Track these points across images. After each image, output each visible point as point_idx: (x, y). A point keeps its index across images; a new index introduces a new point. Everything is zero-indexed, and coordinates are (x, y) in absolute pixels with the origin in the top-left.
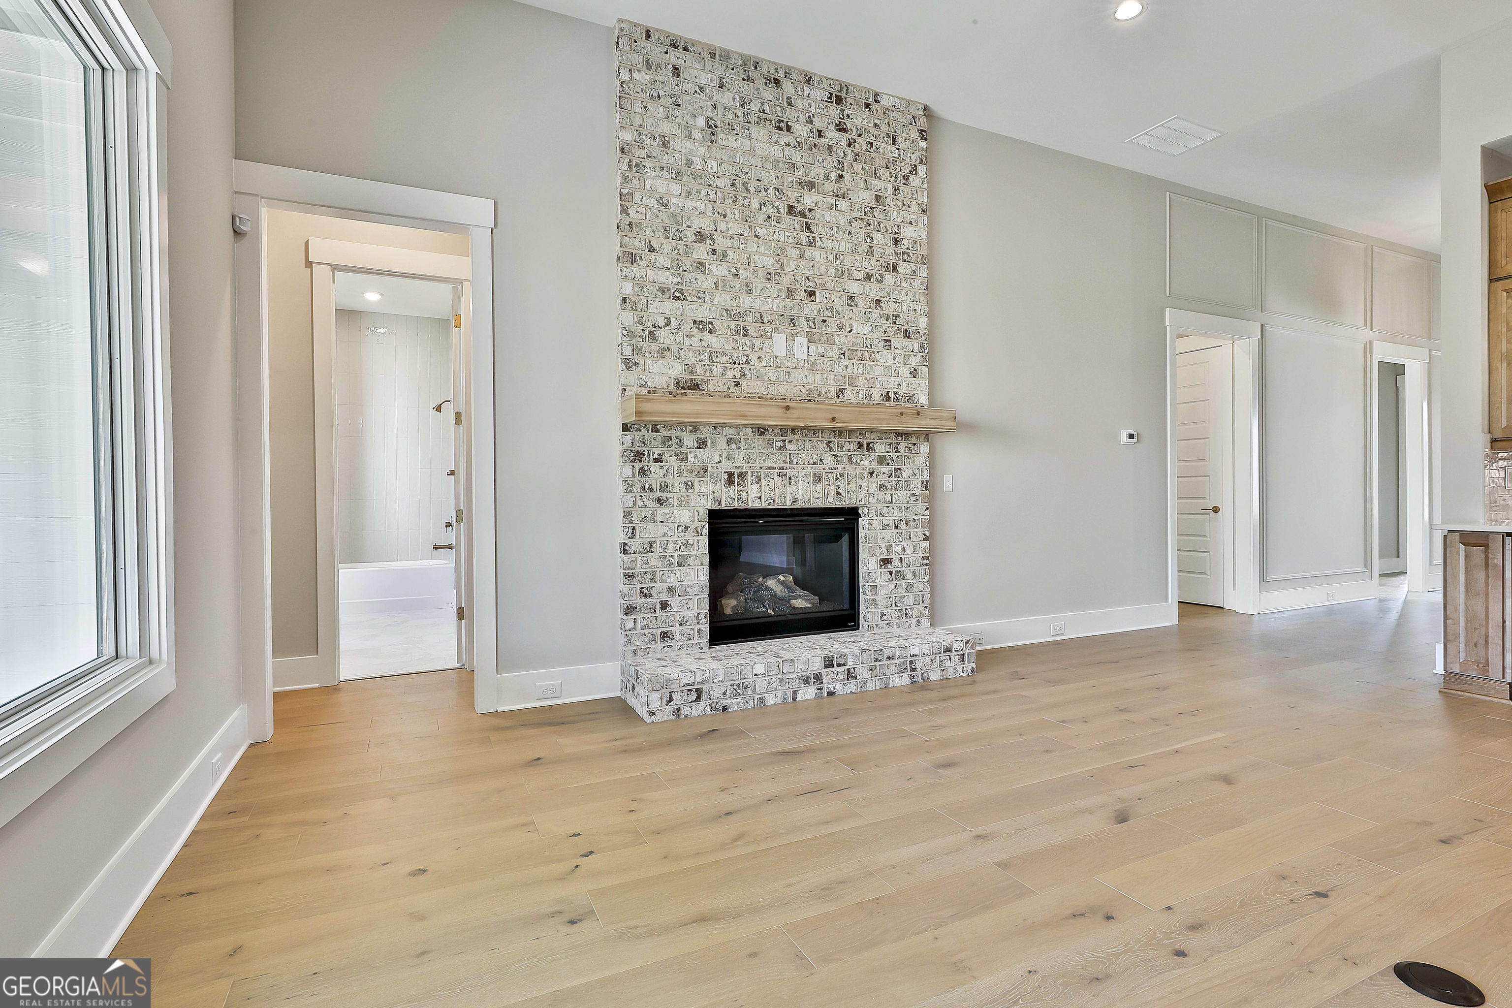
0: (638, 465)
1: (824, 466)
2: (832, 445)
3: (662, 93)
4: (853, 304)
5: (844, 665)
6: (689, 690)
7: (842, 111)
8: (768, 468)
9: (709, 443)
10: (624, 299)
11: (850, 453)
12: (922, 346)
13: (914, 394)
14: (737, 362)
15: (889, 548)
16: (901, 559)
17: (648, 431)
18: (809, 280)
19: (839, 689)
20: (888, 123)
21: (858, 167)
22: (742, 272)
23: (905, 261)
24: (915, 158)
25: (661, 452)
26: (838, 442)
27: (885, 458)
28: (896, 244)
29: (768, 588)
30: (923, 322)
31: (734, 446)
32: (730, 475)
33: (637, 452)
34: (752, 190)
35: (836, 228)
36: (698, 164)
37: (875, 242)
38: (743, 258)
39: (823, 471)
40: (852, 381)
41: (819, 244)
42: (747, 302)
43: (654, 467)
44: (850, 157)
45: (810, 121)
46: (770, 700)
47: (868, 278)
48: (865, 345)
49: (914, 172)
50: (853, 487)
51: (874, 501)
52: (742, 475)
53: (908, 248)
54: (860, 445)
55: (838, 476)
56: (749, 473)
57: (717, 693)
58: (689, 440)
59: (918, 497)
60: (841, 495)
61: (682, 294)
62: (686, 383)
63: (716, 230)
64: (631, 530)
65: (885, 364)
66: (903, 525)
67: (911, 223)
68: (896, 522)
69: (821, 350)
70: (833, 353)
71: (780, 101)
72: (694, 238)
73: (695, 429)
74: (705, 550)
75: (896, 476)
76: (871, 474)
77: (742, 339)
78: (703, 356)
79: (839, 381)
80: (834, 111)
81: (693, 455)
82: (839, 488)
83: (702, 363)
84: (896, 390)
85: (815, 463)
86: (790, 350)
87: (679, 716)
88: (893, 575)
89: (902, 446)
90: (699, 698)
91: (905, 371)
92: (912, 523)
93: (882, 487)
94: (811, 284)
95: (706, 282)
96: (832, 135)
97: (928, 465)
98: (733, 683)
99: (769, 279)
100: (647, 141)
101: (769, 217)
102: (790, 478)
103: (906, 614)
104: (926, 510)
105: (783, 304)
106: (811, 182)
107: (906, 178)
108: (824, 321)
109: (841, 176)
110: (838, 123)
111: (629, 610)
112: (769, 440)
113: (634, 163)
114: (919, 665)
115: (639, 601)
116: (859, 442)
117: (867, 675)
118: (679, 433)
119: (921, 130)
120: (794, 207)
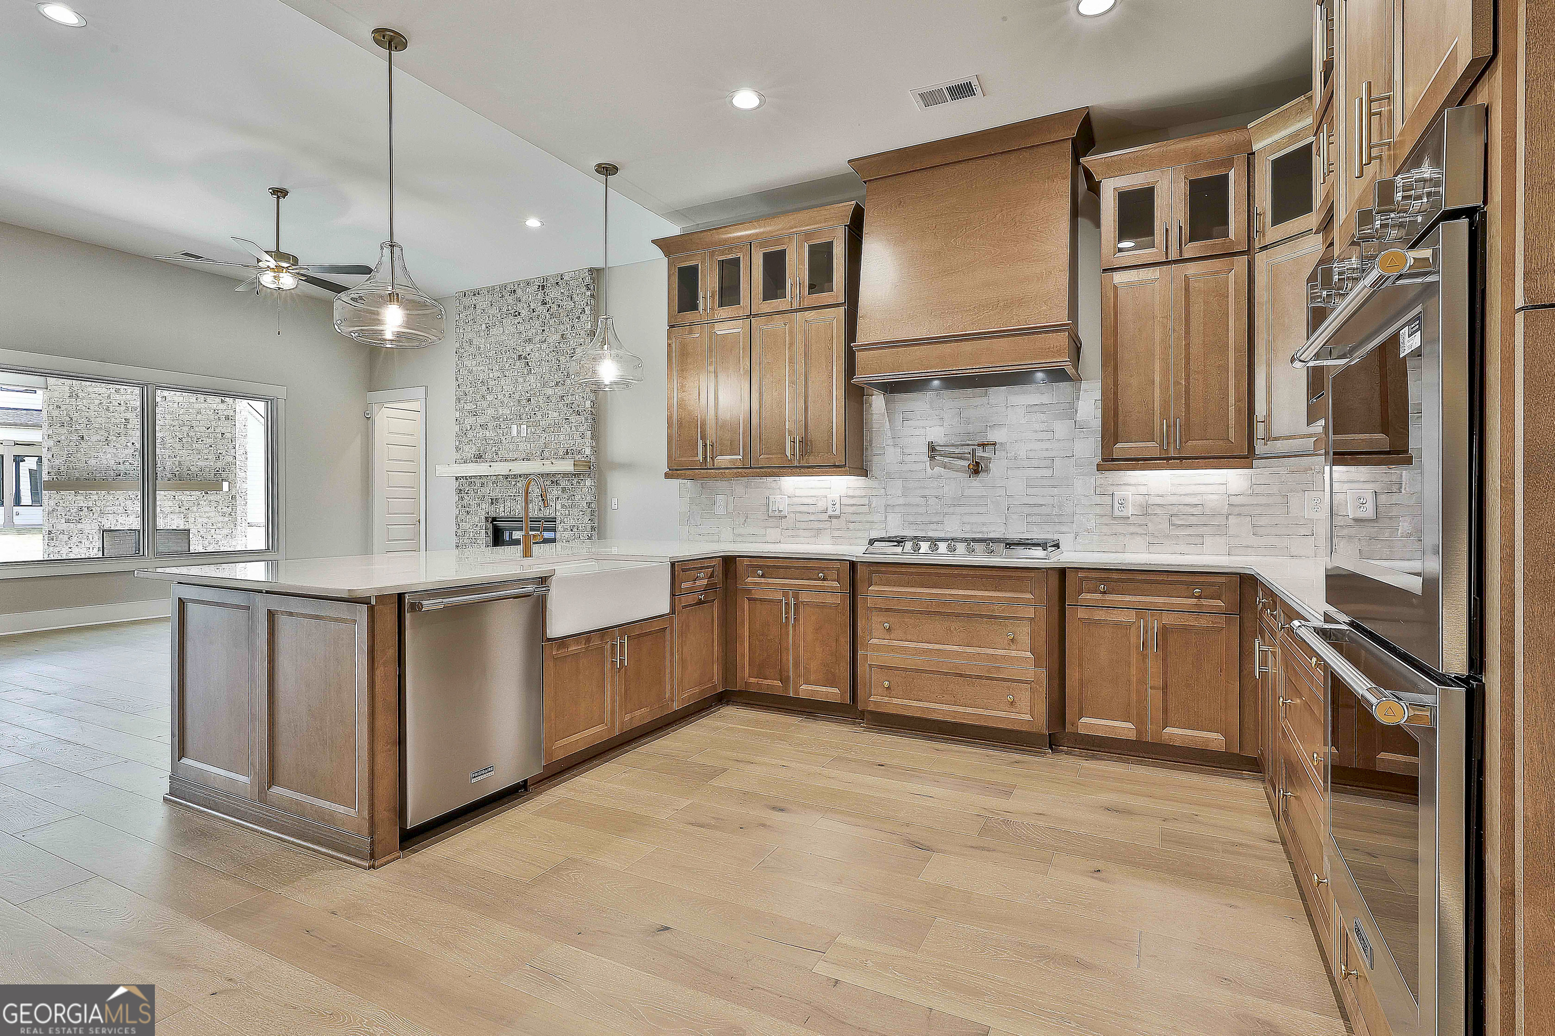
0: (460, 496)
3: (469, 320)
4: (549, 401)
7: (544, 293)
8: (509, 496)
9: (485, 484)
10: (456, 420)
11: (547, 487)
12: (587, 419)
13: (583, 449)
17: (464, 480)
18: (528, 393)
20: (568, 289)
21: (552, 322)
22: (499, 396)
24: (583, 304)
25: (468, 490)
27: (566, 489)
30: (588, 404)
31: (495, 485)
32: (493, 500)
33: (460, 490)
34: (504, 353)
35: (541, 360)
36: (483, 348)
37: (561, 362)
38: (500, 389)
40: (548, 445)
41: (532, 372)
42: (501, 411)
43: (466, 497)
44: (548, 316)
45: (529, 306)
47: (557, 384)
48: (555, 424)
49: (583, 313)
51: (559, 514)
52: (497, 500)
54: (553, 482)
56: (500, 499)
58: (478, 483)
59: (584, 512)
60: (541, 510)
61: (476, 413)
62: (478, 455)
63: (489, 378)
64: (457, 526)
65: (566, 433)
66: (575, 529)
67: (581, 344)
68: (571, 527)
69: (533, 430)
70: (539, 430)
71: (516, 301)
73: (480, 477)
75: (572, 499)
76: (558, 498)
77: (498, 431)
78: (483, 442)
79: (542, 446)
80: (541, 295)
81: (479, 490)
82: (541, 506)
83: (483, 445)
84: (572, 448)
86: (519, 433)
89: (575, 481)
91: (577, 436)
92: (580, 528)
93: (563, 506)
94: (529, 395)
95: (485, 405)
96: (541, 309)
97: (593, 492)
99: (510, 397)
100: (464, 344)
101: (510, 364)
102: (518, 501)
104: (589, 520)
105: (516, 409)
106: (529, 339)
107: (579, 318)
108: (535, 414)
109: (544, 330)
110: (542, 301)
112: (509, 481)
113: (460, 356)
116: (552, 480)
118: (475, 480)
119: (587, 285)
120: (521, 355)
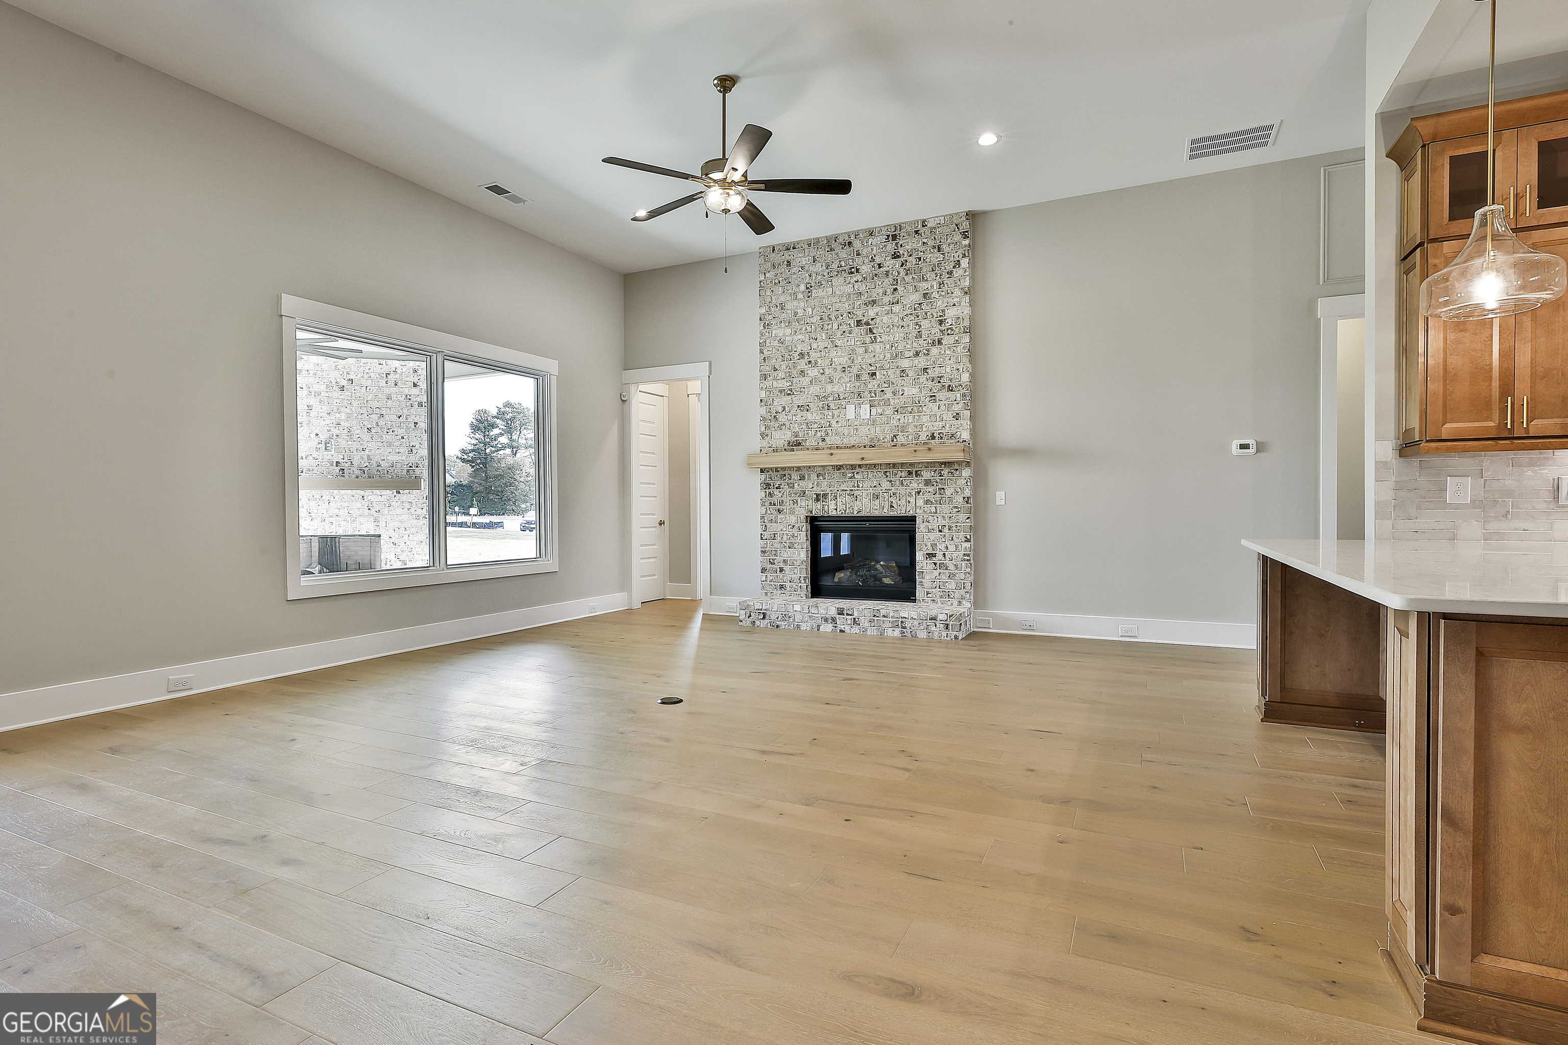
0: (767, 491)
1: (882, 488)
2: (888, 474)
3: (780, 279)
4: (904, 375)
6: (759, 612)
7: (897, 244)
8: (843, 490)
9: (806, 477)
10: (761, 400)
11: (902, 479)
12: (964, 395)
13: (957, 432)
14: (823, 427)
15: (934, 546)
16: (944, 554)
17: (773, 472)
18: (871, 366)
19: (847, 629)
20: (934, 238)
21: (908, 279)
22: (827, 372)
23: (948, 334)
24: (957, 255)
25: (779, 483)
26: (892, 471)
27: (931, 481)
28: (940, 324)
30: (965, 377)
31: (821, 478)
32: (817, 495)
33: (767, 484)
34: (833, 318)
35: (891, 326)
36: (800, 312)
37: (922, 328)
38: (828, 362)
39: (881, 492)
40: (903, 429)
41: (878, 341)
42: (829, 388)
43: (776, 492)
44: (903, 273)
45: (873, 260)
46: (804, 627)
47: (917, 354)
48: (914, 402)
49: (957, 266)
50: (903, 502)
51: (921, 511)
52: (825, 495)
53: (951, 325)
54: (910, 473)
55: (892, 495)
56: (830, 494)
57: (773, 617)
58: (795, 476)
59: (960, 509)
60: (893, 507)
61: (792, 391)
62: (794, 442)
63: (811, 349)
64: (764, 527)
65: (931, 413)
66: (946, 530)
67: (954, 305)
68: (940, 527)
69: (880, 411)
70: (889, 411)
71: (852, 255)
72: (798, 358)
73: (799, 469)
74: (804, 540)
75: (940, 494)
76: (919, 493)
77: (826, 412)
78: (803, 426)
79: (893, 430)
80: (891, 246)
81: (797, 484)
82: (892, 502)
83: (803, 430)
84: (941, 431)
85: (875, 487)
86: (857, 415)
87: (754, 625)
88: (938, 565)
89: (945, 472)
90: (764, 618)
91: (948, 416)
92: (954, 528)
93: (927, 502)
94: (872, 368)
95: (805, 381)
96: (889, 263)
97: (969, 484)
98: (782, 613)
99: (844, 371)
100: (773, 309)
101: (844, 332)
102: (856, 497)
103: (948, 595)
104: (967, 519)
105: (853, 385)
106: (873, 301)
107: (950, 273)
108: (882, 391)
109: (895, 290)
110: (893, 253)
111: (764, 570)
112: (843, 473)
113: (766, 324)
115: (769, 566)
116: (909, 471)
118: (790, 472)
119: (964, 232)
120: (861, 320)
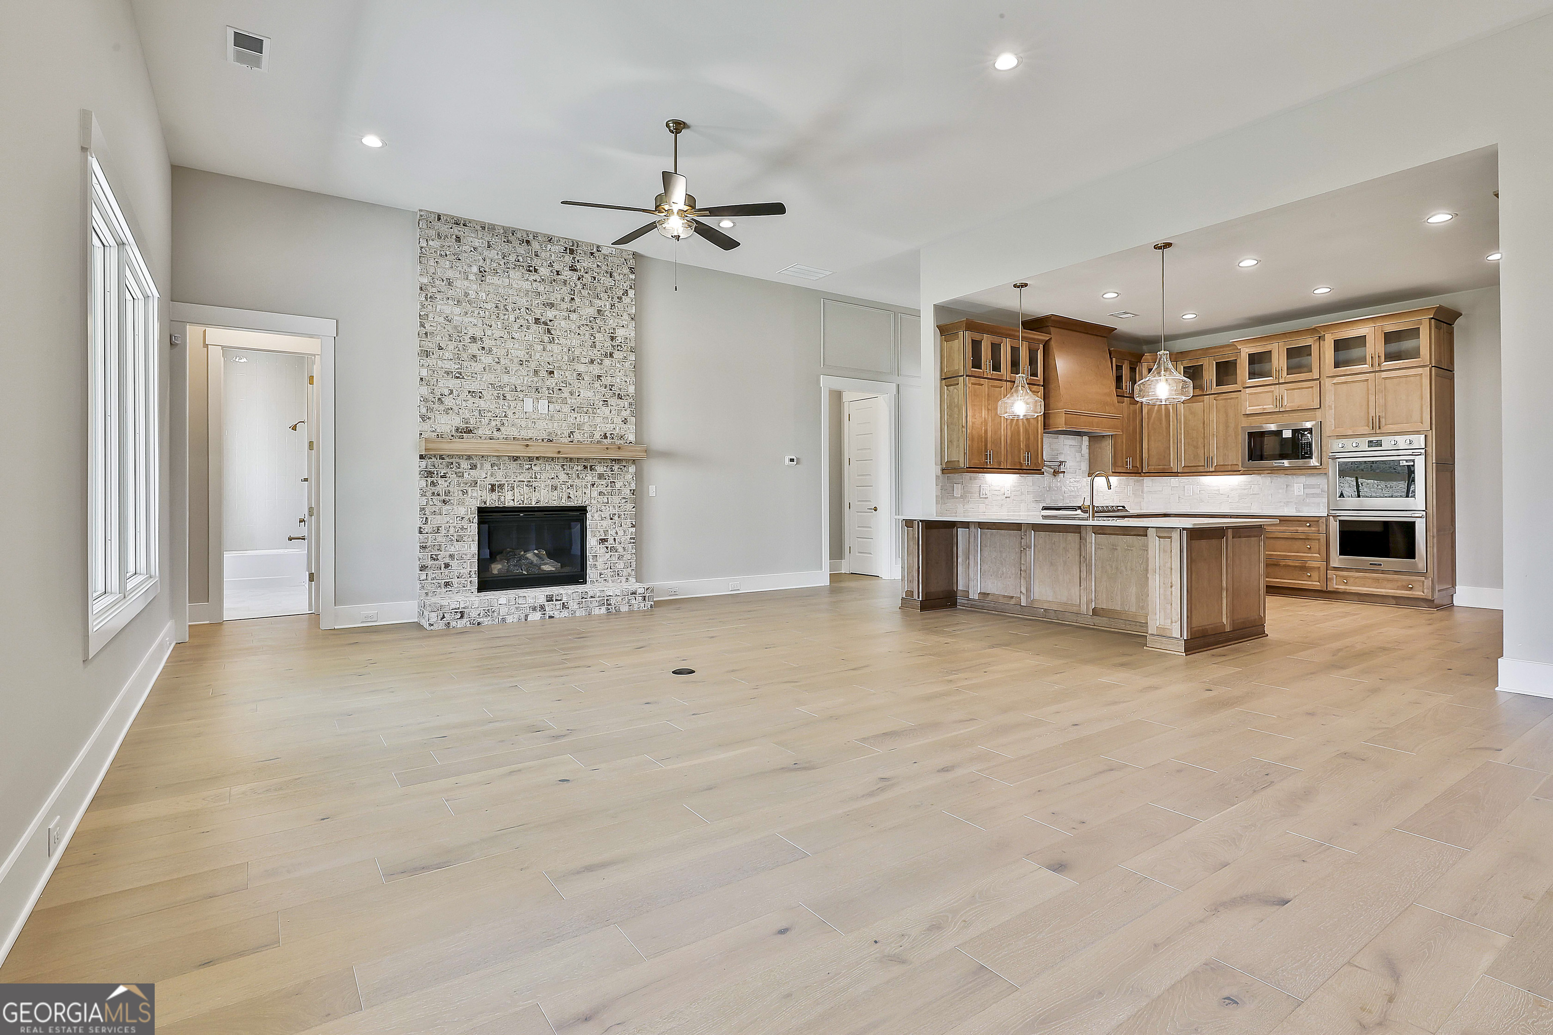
0: (429, 480)
1: (559, 480)
2: (565, 467)
3: (448, 253)
4: (580, 378)
5: (560, 600)
6: (455, 612)
7: (574, 258)
8: (519, 481)
9: (479, 466)
10: (421, 379)
11: (578, 472)
12: (630, 404)
13: (625, 434)
14: (499, 416)
15: (606, 532)
16: (615, 539)
17: (437, 459)
18: (549, 364)
19: (556, 614)
20: (607, 264)
21: (584, 292)
22: (503, 361)
23: (618, 350)
24: (626, 286)
25: (445, 472)
26: (569, 465)
27: (603, 475)
28: (612, 340)
29: (527, 558)
30: (632, 389)
31: (496, 468)
32: (493, 486)
33: (429, 472)
34: (510, 310)
35: (569, 331)
36: (472, 295)
37: (597, 339)
38: (504, 351)
39: (558, 483)
40: (580, 427)
41: (556, 342)
42: (505, 378)
43: (441, 481)
44: (579, 286)
45: (551, 265)
46: (510, 619)
47: (592, 362)
48: (589, 404)
49: (626, 295)
50: (579, 493)
51: (595, 502)
52: (501, 486)
53: (621, 343)
54: (585, 467)
55: (569, 487)
56: (506, 485)
57: (474, 614)
58: (465, 465)
59: (627, 500)
60: (571, 498)
61: (461, 375)
62: (464, 429)
63: (484, 335)
64: (424, 519)
65: (604, 416)
66: (616, 518)
67: (623, 326)
68: (611, 515)
69: (558, 408)
70: (566, 409)
71: (530, 254)
72: (469, 341)
73: (469, 457)
74: (475, 532)
75: (611, 486)
76: (593, 485)
77: (501, 402)
78: (475, 413)
79: (570, 427)
80: (568, 258)
81: (467, 473)
82: (569, 494)
83: (474, 417)
84: (612, 433)
85: (553, 478)
86: (536, 409)
87: (449, 627)
88: (609, 549)
89: (616, 468)
90: (462, 617)
91: (618, 420)
92: (623, 516)
93: (600, 493)
94: (551, 367)
95: (478, 367)
96: (567, 274)
97: (635, 479)
98: (484, 609)
99: (521, 364)
100: (437, 282)
101: (522, 326)
102: (535, 488)
103: (618, 574)
104: (633, 508)
105: (531, 379)
106: (551, 303)
107: (620, 298)
108: (560, 389)
109: (573, 299)
110: (571, 265)
111: (423, 568)
112: (520, 464)
113: (429, 296)
114: (612, 602)
115: (430, 563)
116: (584, 465)
117: (576, 607)
118: (458, 460)
119: (631, 268)
120: (539, 319)
